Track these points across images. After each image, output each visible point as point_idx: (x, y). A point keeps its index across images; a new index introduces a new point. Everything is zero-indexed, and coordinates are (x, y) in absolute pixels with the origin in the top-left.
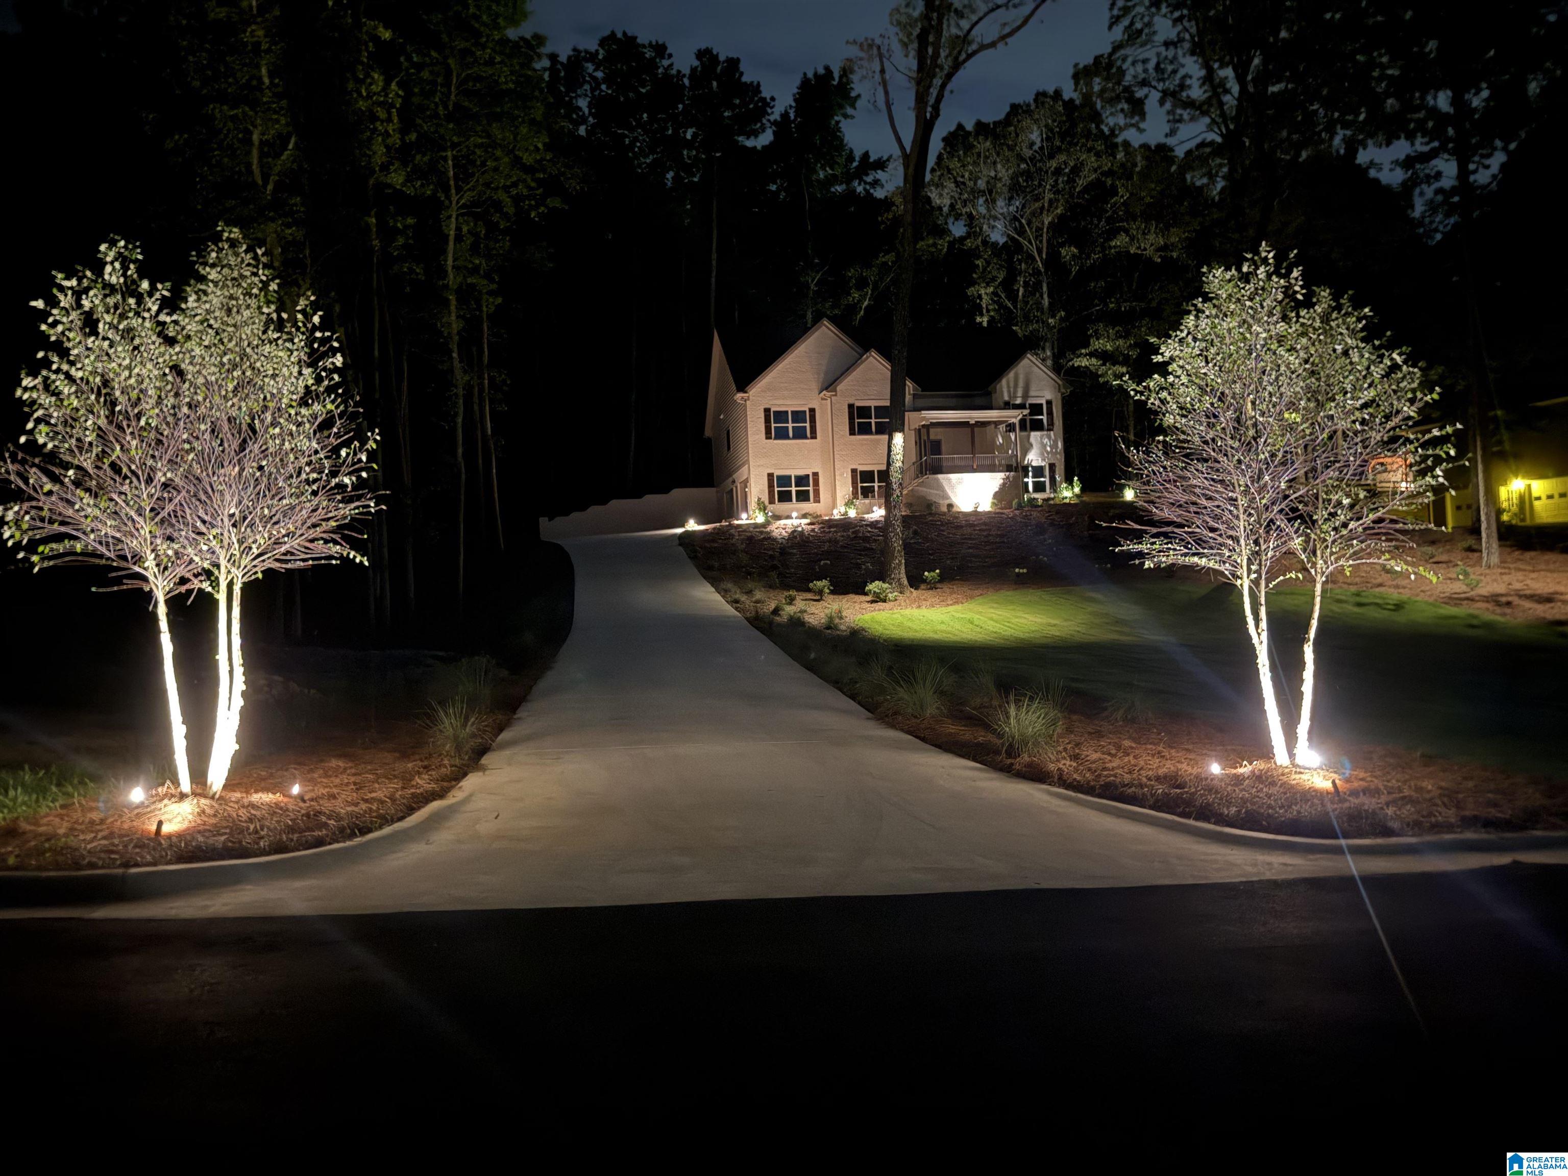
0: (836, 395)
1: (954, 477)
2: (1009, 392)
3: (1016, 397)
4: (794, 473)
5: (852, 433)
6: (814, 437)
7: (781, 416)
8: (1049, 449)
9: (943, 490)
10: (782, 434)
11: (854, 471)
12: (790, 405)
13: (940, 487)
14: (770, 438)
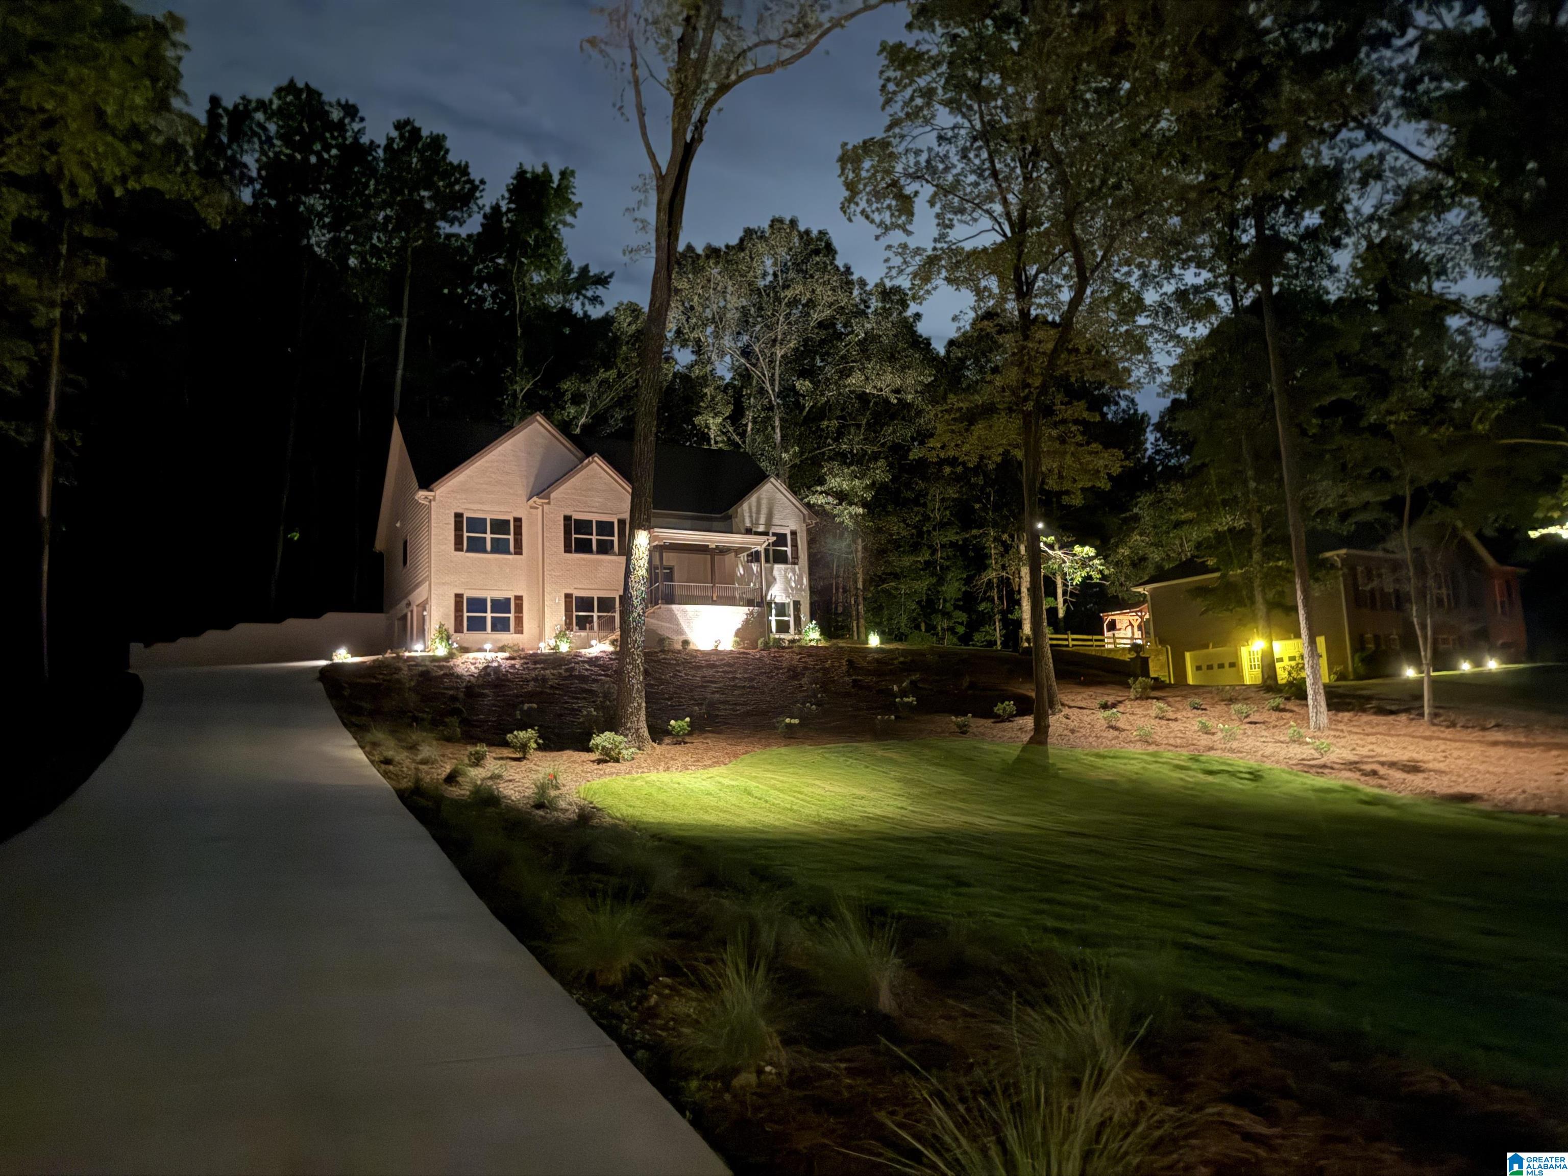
0: (549, 503)
1: (689, 608)
2: (751, 516)
3: (758, 524)
4: (489, 595)
5: (568, 550)
6: (519, 551)
7: (477, 524)
8: (793, 584)
9: (678, 624)
10: (477, 546)
11: (568, 596)
12: (490, 511)
13: (673, 619)
14: (461, 550)
